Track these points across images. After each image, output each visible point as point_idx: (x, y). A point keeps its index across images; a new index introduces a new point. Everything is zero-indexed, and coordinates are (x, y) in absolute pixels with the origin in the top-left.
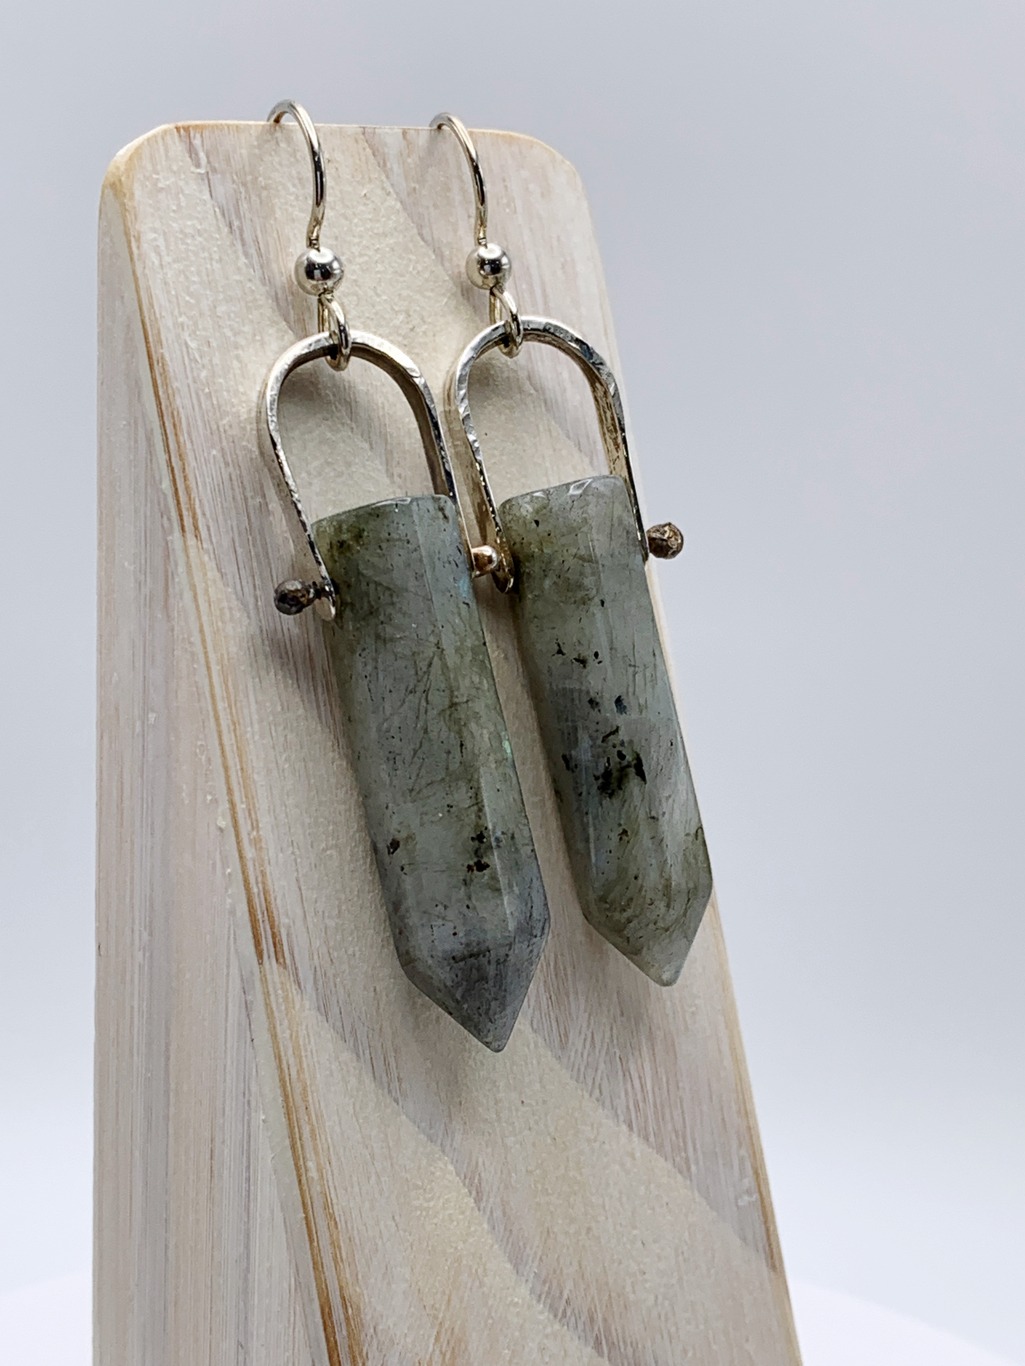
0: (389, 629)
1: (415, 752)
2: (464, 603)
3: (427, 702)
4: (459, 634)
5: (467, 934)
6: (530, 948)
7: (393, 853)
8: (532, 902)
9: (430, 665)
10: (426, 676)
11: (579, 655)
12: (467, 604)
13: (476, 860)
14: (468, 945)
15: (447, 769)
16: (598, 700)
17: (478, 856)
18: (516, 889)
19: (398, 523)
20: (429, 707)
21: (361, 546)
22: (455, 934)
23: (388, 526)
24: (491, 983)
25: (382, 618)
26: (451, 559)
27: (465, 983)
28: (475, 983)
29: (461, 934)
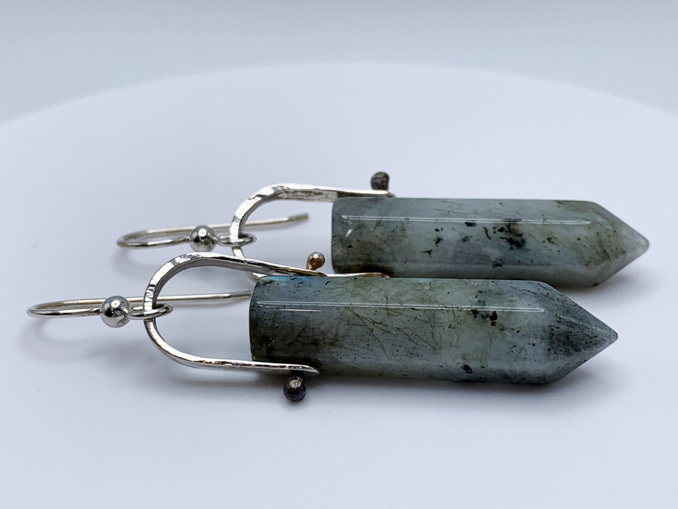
0: (330, 335)
1: (410, 339)
2: (326, 284)
3: (381, 323)
4: (344, 293)
5: (536, 337)
6: (555, 299)
7: (471, 371)
8: (525, 290)
9: (357, 316)
10: (364, 320)
11: (435, 241)
12: (328, 282)
13: (488, 319)
14: (543, 338)
15: (426, 322)
16: (464, 236)
17: (487, 317)
18: (514, 299)
19: (265, 312)
20: (385, 323)
21: (272, 340)
22: (534, 345)
23: (265, 319)
24: (571, 329)
25: (321, 338)
26: (297, 286)
27: (567, 347)
28: (569, 340)
29: (535, 341)
